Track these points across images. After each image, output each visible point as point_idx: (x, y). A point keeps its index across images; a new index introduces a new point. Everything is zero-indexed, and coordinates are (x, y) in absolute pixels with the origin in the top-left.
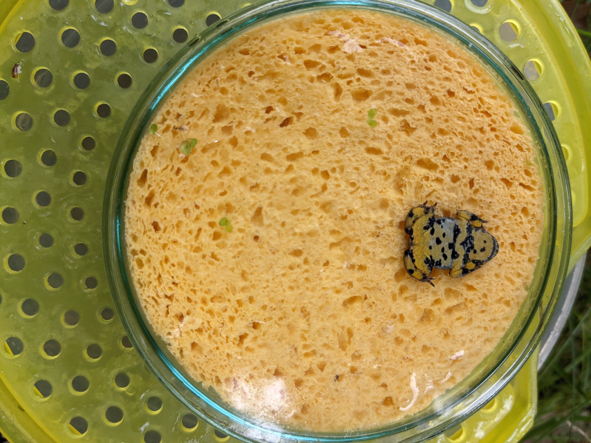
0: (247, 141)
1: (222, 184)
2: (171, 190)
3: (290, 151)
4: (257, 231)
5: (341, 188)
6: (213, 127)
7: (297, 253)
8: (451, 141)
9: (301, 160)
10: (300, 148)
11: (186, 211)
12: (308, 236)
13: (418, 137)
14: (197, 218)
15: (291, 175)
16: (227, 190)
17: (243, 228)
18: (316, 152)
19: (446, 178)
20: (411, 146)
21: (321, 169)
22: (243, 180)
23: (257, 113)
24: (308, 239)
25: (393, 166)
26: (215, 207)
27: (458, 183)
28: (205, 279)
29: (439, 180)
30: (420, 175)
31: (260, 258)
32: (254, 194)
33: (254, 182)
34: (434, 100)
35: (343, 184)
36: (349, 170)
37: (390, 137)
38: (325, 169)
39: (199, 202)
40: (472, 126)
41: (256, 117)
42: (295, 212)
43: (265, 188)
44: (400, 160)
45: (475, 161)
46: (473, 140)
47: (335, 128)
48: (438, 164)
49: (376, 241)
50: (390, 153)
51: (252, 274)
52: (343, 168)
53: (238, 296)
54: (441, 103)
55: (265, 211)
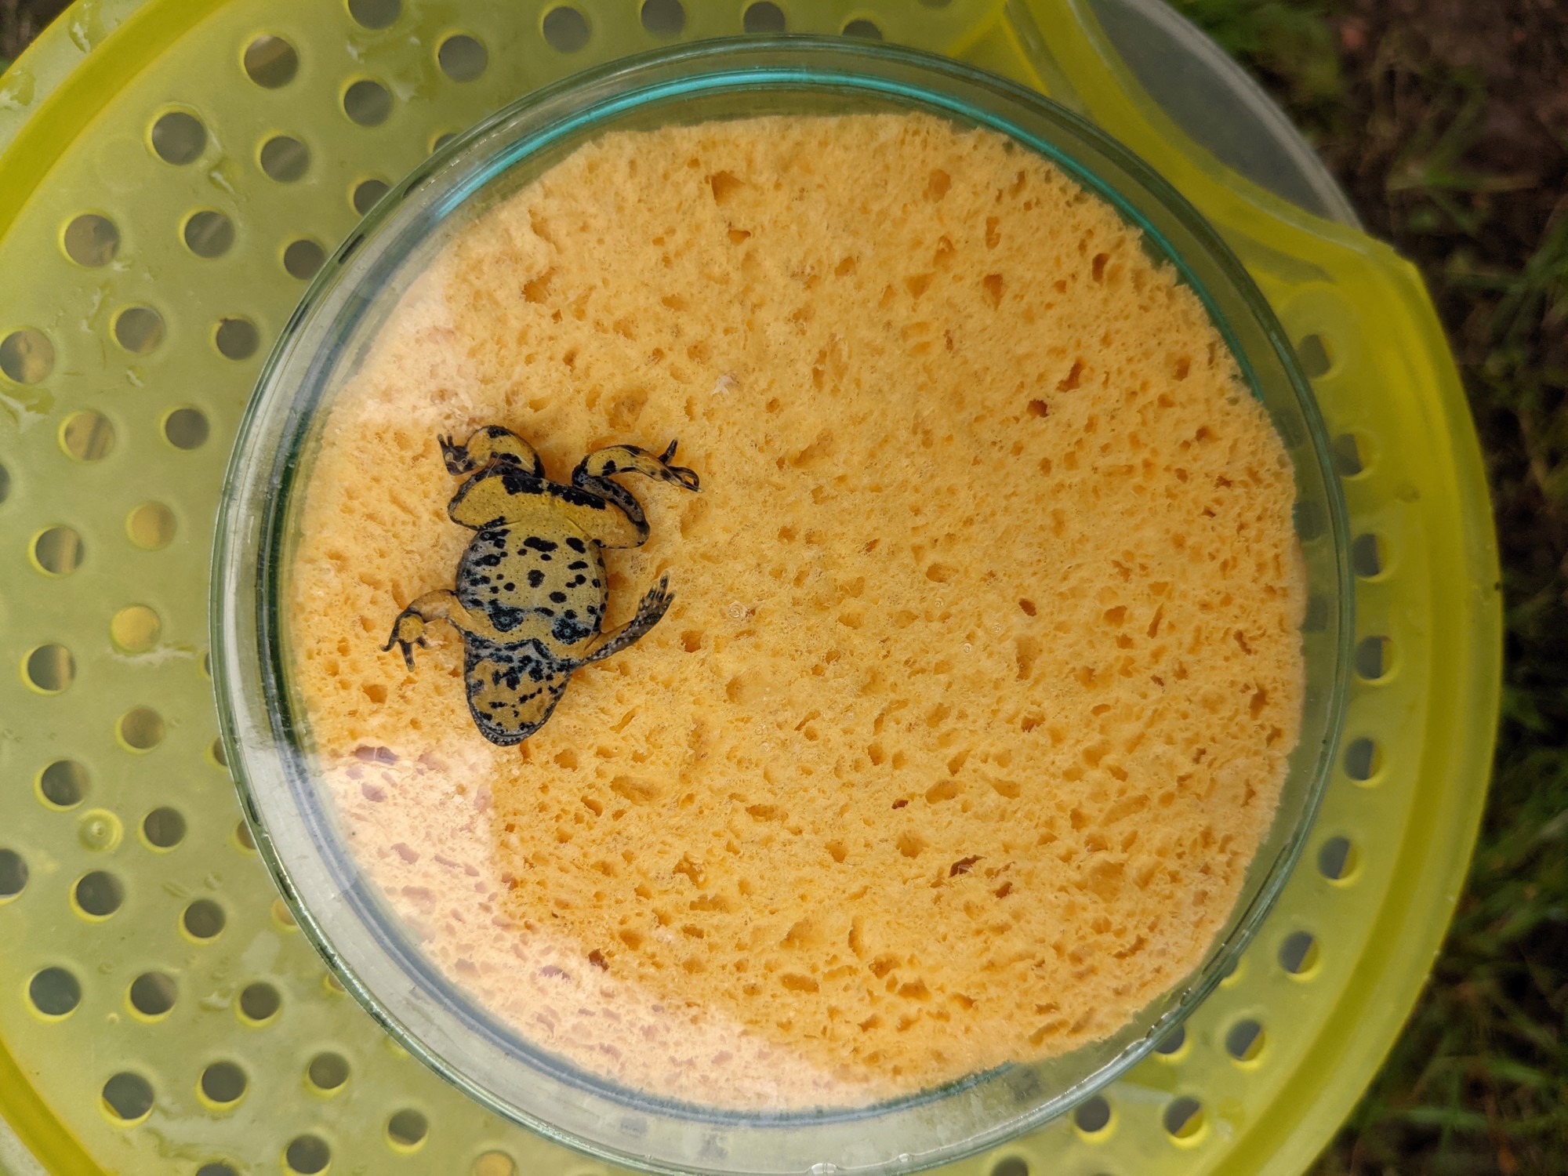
0: (1050, 823)
1: (1103, 730)
2: (1215, 719)
3: (955, 803)
4: (1030, 626)
5: (840, 726)
6: (1124, 850)
7: (935, 573)
8: (586, 849)
9: (929, 784)
10: (935, 813)
11: (1182, 673)
12: (915, 612)
13: (665, 852)
14: (1156, 656)
15: (952, 752)
16: (1093, 717)
17: (1060, 634)
18: (902, 804)
19: (588, 761)
20: (679, 832)
21: (887, 765)
22: (1057, 738)
23: (1028, 883)
24: (914, 606)
25: (720, 782)
26: (1119, 680)
27: (559, 750)
28: (1144, 520)
29: (603, 753)
30: (652, 763)
31: (1022, 564)
32: (1035, 708)
33: (1034, 735)
34: (631, 940)
35: (835, 734)
36: (824, 767)
37: (729, 848)
38: (877, 768)
39: (1155, 693)
40: (538, 888)
41: (1030, 874)
42: (941, 667)
43: (1010, 721)
44: (703, 797)
45: (521, 807)
46: (530, 857)
48: (611, 794)
49: (755, 601)
50: (728, 812)
51: (1042, 528)
52: (837, 770)
53: (1075, 478)
54: (617, 936)
55: (1011, 670)
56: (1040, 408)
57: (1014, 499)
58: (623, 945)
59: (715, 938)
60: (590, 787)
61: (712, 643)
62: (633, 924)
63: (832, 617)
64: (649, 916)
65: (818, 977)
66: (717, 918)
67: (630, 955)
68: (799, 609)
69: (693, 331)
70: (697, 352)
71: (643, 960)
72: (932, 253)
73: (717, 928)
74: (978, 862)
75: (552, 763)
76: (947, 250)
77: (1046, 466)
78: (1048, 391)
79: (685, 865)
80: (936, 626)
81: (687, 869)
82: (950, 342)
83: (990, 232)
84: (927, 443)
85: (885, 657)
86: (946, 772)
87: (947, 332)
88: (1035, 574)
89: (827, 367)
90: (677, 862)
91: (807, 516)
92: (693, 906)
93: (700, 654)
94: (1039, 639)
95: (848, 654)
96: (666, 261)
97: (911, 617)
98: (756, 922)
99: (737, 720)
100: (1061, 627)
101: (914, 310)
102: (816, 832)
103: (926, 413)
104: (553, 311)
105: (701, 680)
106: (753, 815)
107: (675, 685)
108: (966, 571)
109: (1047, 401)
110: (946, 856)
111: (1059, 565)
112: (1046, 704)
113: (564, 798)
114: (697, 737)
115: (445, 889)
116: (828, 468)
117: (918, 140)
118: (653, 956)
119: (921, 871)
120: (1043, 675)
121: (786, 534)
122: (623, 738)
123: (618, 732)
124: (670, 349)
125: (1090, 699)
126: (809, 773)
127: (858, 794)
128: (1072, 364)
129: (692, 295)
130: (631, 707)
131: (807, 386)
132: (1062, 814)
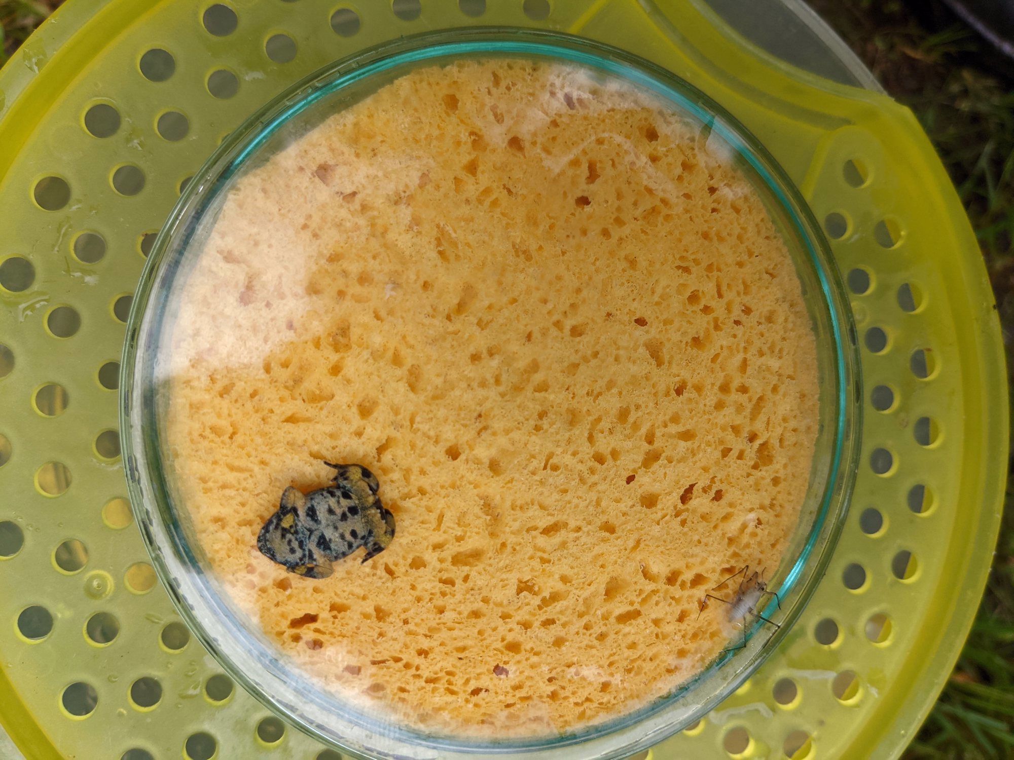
1: (722, 369)
2: (777, 327)
3: (662, 461)
4: (647, 332)
5: (569, 453)
6: (767, 432)
7: (576, 332)
8: (458, 609)
9: (640, 458)
10: (654, 473)
11: (748, 311)
12: (577, 362)
13: (506, 585)
14: (728, 308)
15: (643, 431)
16: (713, 365)
17: (668, 327)
18: (630, 479)
19: (431, 557)
20: (508, 568)
21: (610, 462)
22: (698, 389)
23: (730, 484)
24: (575, 358)
25: (516, 525)
26: (716, 335)
27: (410, 561)
28: (681, 233)
29: (437, 547)
30: (469, 537)
31: (623, 298)
32: (677, 379)
33: (686, 395)
34: (513, 647)
35: (568, 459)
36: (573, 483)
37: (544, 561)
38: (605, 466)
40: (441, 648)
41: (728, 478)
42: (610, 385)
43: (667, 394)
44: (511, 540)
45: (406, 606)
46: (427, 633)
47: (624, 526)
48: (454, 568)
49: (478, 408)
50: (530, 541)
51: (624, 270)
52: (582, 480)
53: (626, 230)
54: (504, 650)
55: (651, 364)
56: (584, 201)
57: (598, 263)
58: (511, 654)
59: (564, 619)
60: (440, 571)
61: (466, 447)
62: (510, 637)
63: (529, 391)
64: (517, 628)
65: (637, 606)
66: (559, 605)
67: (518, 657)
68: (507, 398)
69: (354, 268)
70: (364, 279)
71: (527, 656)
72: (470, 145)
73: (561, 612)
74: (695, 488)
75: (410, 570)
76: (477, 138)
77: (606, 233)
78: (583, 189)
79: (522, 585)
80: (594, 362)
81: (524, 587)
82: (509, 191)
83: (496, 115)
84: (529, 258)
85: (573, 398)
86: (646, 447)
87: (504, 185)
88: (634, 300)
89: (445, 246)
90: (516, 587)
91: (481, 341)
92: (540, 608)
93: (463, 457)
94: (658, 336)
95: (550, 408)
96: (316, 236)
97: (576, 366)
98: (583, 596)
99: (506, 484)
100: (667, 322)
101: (477, 183)
102: (589, 523)
103: (518, 241)
104: (264, 303)
105: (472, 472)
106: (547, 534)
107: (458, 483)
108: (593, 320)
109: (586, 194)
110: (674, 494)
111: (646, 286)
112: (683, 372)
113: (428, 586)
114: (487, 506)
115: (387, 678)
116: (479, 305)
117: (424, 84)
118: (532, 649)
119: (664, 512)
120: (672, 357)
121: (475, 358)
122: (444, 532)
123: (439, 530)
124: (347, 286)
125: (706, 355)
126: (565, 491)
127: (600, 487)
128: (587, 165)
129: (342, 247)
130: (438, 512)
131: (439, 264)
132: (727, 432)
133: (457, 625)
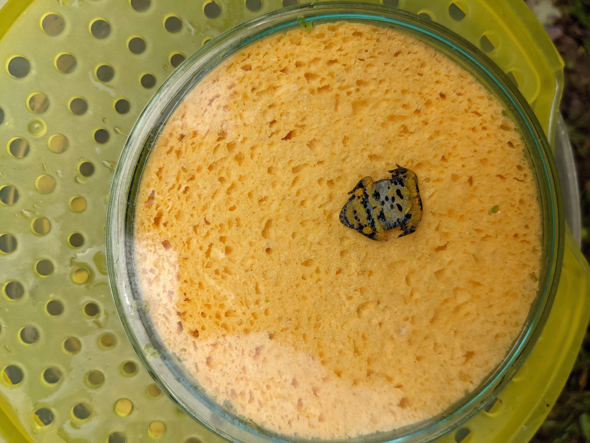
0: (253, 156)
1: (231, 199)
2: (179, 208)
3: (295, 164)
4: (268, 244)
6: (218, 145)
8: (447, 142)
10: (305, 159)
11: (196, 228)
13: (417, 140)
14: (208, 234)
15: (297, 187)
16: (236, 205)
17: (254, 241)
21: (327, 178)
23: (262, 127)
26: (225, 222)
27: (458, 181)
28: (219, 294)
30: (422, 178)
32: (263, 207)
33: (262, 195)
38: (331, 178)
39: (209, 218)
41: (261, 132)
43: (273, 201)
47: (338, 137)
58: (432, 101)
59: (398, 104)
60: (445, 167)
62: (428, 110)
64: (423, 114)
65: (355, 86)
66: (395, 112)
67: (430, 98)
72: (321, 391)
73: (397, 108)
74: (283, 137)
75: (460, 176)
78: (268, 344)
92: (406, 117)
108: (297, 265)
109: (269, 340)
112: (258, 209)
113: (455, 162)
118: (422, 98)
125: (238, 213)
128: (259, 357)
133: (452, 134)
